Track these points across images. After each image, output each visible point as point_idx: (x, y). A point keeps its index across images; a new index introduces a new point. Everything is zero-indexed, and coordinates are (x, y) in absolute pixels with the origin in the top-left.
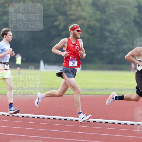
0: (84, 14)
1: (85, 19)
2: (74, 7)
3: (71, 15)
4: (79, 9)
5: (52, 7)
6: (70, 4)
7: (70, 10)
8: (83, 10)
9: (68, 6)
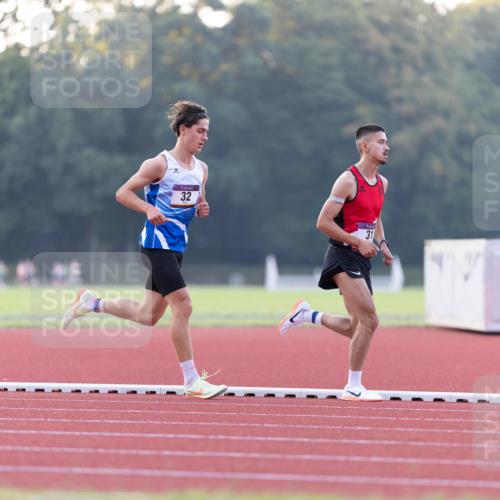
0: (444, 97)
1: (446, 115)
2: (409, 74)
3: (400, 100)
4: (427, 79)
5: (338, 75)
6: (399, 66)
7: (398, 86)
8: (441, 84)
9: (393, 71)
